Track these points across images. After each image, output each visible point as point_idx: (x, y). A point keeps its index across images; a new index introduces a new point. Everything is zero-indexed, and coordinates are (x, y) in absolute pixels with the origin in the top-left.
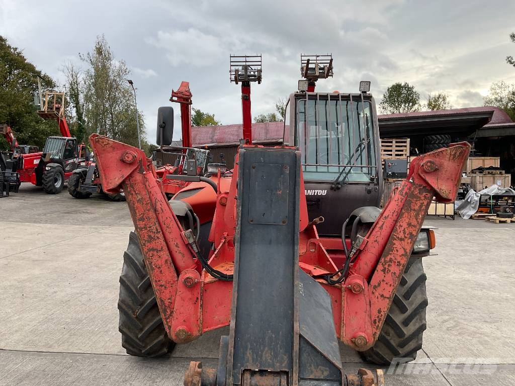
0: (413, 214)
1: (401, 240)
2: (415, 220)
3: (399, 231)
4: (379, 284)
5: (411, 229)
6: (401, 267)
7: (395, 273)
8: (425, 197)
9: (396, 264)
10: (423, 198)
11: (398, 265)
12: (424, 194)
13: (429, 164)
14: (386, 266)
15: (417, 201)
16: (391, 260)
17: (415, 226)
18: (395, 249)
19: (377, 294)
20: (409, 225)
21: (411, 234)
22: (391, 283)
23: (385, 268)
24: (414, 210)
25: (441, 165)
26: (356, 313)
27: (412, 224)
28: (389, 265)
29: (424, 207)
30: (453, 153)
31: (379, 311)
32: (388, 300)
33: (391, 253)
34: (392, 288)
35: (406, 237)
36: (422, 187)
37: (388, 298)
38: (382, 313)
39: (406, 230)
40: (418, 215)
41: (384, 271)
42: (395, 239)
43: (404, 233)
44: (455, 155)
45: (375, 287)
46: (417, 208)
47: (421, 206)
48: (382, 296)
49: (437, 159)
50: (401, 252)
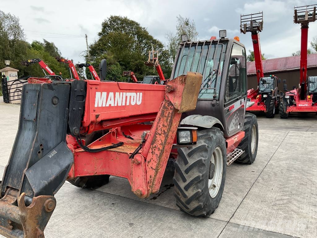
0: (165, 118)
1: (160, 135)
2: (166, 123)
3: (159, 129)
5: (164, 128)
6: (160, 151)
7: (157, 155)
8: (170, 108)
9: (158, 149)
10: (170, 109)
11: (158, 150)
12: (170, 106)
13: (167, 87)
14: (153, 150)
15: (167, 111)
16: (155, 147)
17: (166, 127)
18: (157, 140)
19: (149, 166)
20: (163, 125)
21: (164, 131)
22: (156, 160)
23: (153, 151)
24: (166, 116)
25: (177, 87)
26: (139, 176)
27: (165, 125)
28: (154, 149)
29: (170, 115)
30: (181, 80)
31: (151, 177)
32: (154, 171)
33: (155, 142)
34: (156, 163)
35: (162, 133)
36: (169, 102)
37: (154, 169)
38: (152, 178)
39: (162, 128)
40: (167, 119)
41: (152, 153)
42: (157, 134)
43: (161, 131)
44: (182, 80)
45: (149, 162)
46: (167, 115)
47: (169, 114)
48: (152, 168)
49: (174, 84)
50: (160, 142)
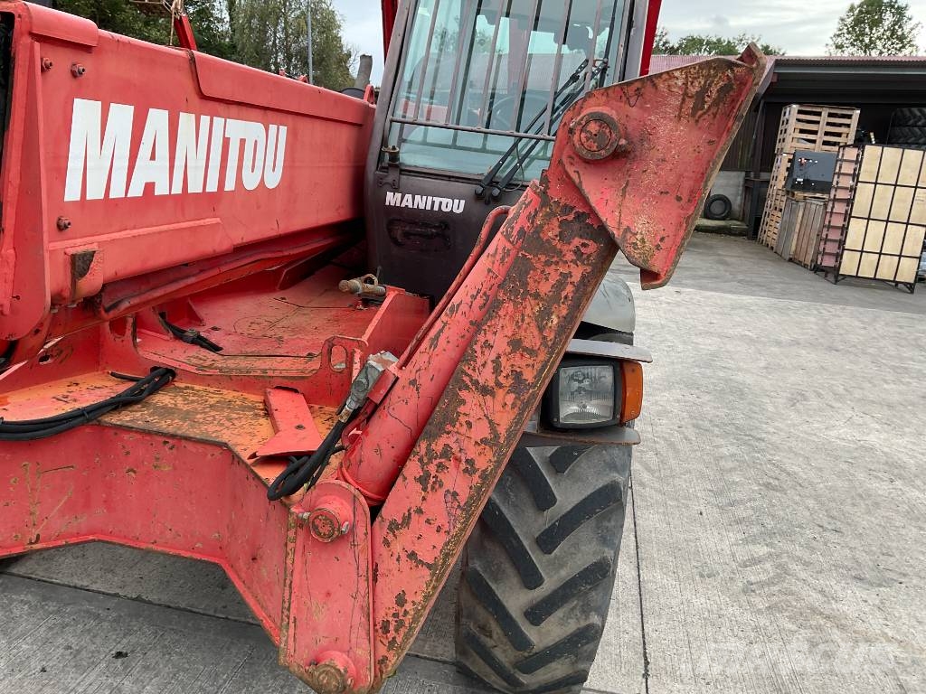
0: (532, 307)
1: (485, 391)
2: (536, 333)
3: (480, 361)
4: (407, 520)
5: (520, 362)
6: (476, 479)
7: (455, 494)
8: (577, 252)
9: (463, 466)
10: (570, 256)
11: (466, 471)
12: (577, 241)
13: (593, 127)
14: (432, 468)
15: (548, 264)
16: (447, 452)
17: (532, 352)
18: (463, 419)
19: (397, 547)
20: (516, 344)
21: (517, 376)
22: (442, 520)
23: (428, 475)
24: (537, 296)
25: (647, 135)
26: (328, 594)
27: (527, 344)
28: (440, 466)
29: (569, 289)
30: (693, 90)
31: (401, 600)
32: (426, 573)
33: (449, 428)
34: (443, 538)
35: (499, 385)
36: (571, 217)
37: (429, 566)
38: (408, 607)
39: (503, 360)
40: (545, 314)
41: (423, 481)
42: (467, 387)
43: (497, 370)
44: (700, 96)
45: (394, 527)
46: (545, 288)
47: (560, 286)
48: (412, 555)
49: (634, 112)
50: (481, 431)
